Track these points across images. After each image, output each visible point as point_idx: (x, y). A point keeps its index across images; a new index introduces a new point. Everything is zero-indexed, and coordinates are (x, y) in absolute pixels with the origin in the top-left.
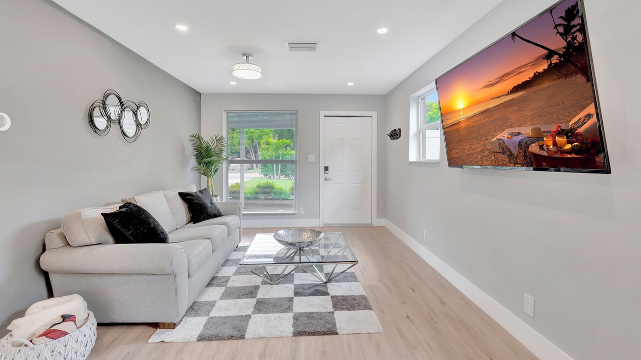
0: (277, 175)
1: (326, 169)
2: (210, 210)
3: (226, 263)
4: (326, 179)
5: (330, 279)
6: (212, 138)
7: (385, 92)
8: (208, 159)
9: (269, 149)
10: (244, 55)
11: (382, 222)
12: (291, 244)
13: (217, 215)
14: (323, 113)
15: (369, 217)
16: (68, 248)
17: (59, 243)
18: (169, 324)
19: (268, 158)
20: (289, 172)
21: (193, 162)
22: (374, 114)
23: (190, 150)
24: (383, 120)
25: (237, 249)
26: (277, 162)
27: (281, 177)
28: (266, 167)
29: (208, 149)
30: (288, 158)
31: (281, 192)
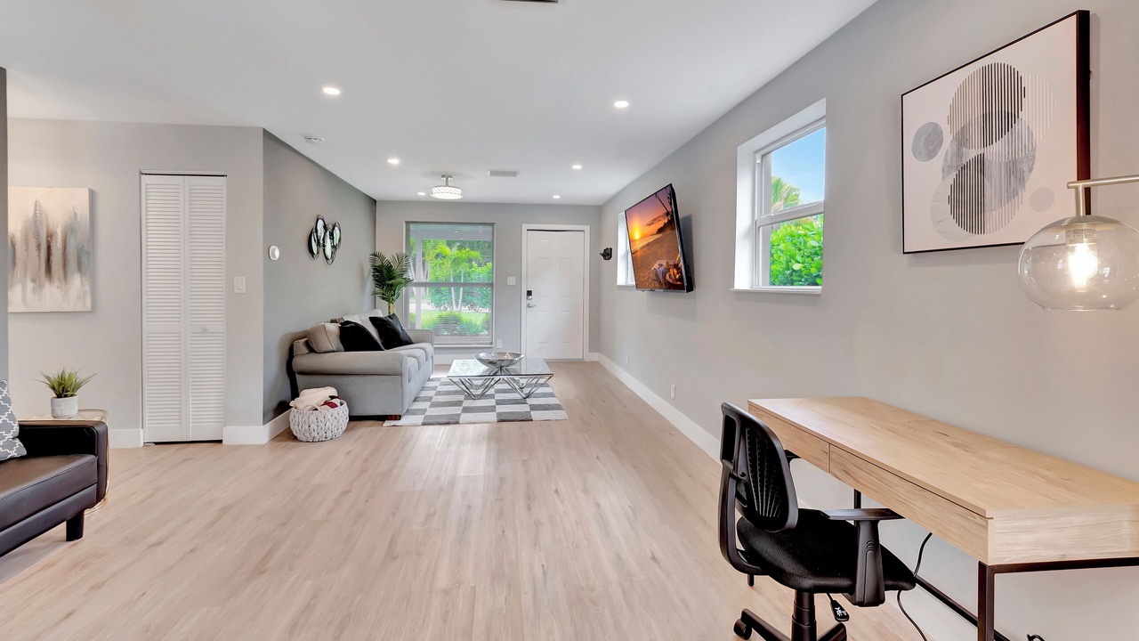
0: (457, 306)
1: (529, 293)
2: (402, 336)
3: (423, 388)
4: (529, 306)
5: (528, 396)
6: (393, 257)
7: (600, 204)
8: (391, 282)
9: (443, 264)
10: (443, 176)
11: (595, 357)
12: (491, 363)
13: (409, 342)
14: (525, 227)
15: (579, 351)
16: (313, 355)
17: (305, 350)
18: (396, 416)
19: (442, 279)
20: (476, 301)
21: (370, 284)
22: (587, 228)
23: (368, 269)
24: (597, 235)
25: (429, 380)
26: (457, 285)
27: (463, 308)
28: (438, 292)
29: (389, 268)
30: (474, 278)
31: (470, 325)
